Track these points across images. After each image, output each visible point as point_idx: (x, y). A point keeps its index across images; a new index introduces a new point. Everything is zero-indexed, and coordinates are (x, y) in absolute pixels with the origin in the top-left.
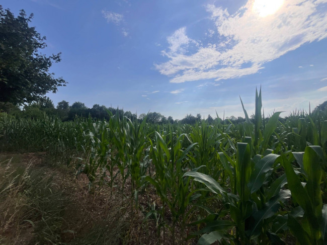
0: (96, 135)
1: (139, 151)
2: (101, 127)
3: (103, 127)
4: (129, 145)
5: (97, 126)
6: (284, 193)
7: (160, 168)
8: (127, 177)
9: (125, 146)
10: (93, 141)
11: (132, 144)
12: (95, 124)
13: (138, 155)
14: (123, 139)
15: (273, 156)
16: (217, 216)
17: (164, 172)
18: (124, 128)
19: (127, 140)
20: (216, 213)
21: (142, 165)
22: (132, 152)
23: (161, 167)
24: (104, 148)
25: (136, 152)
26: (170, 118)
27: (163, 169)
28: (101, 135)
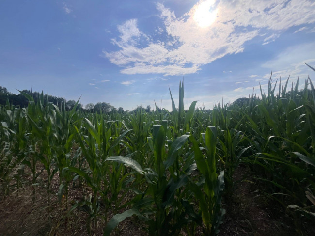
0: (11, 126)
1: (67, 141)
2: (18, 115)
3: (21, 115)
4: (56, 136)
5: (12, 114)
6: (193, 166)
7: (90, 157)
8: (55, 171)
9: (52, 136)
10: (7, 134)
11: (60, 134)
12: (10, 111)
13: (66, 146)
14: (49, 129)
15: (185, 137)
16: (144, 195)
17: (96, 161)
18: (49, 115)
19: (53, 129)
20: (143, 193)
21: (68, 155)
22: (60, 142)
23: (92, 156)
24: (22, 141)
25: (64, 143)
26: (121, 109)
27: (94, 157)
28: (18, 124)
